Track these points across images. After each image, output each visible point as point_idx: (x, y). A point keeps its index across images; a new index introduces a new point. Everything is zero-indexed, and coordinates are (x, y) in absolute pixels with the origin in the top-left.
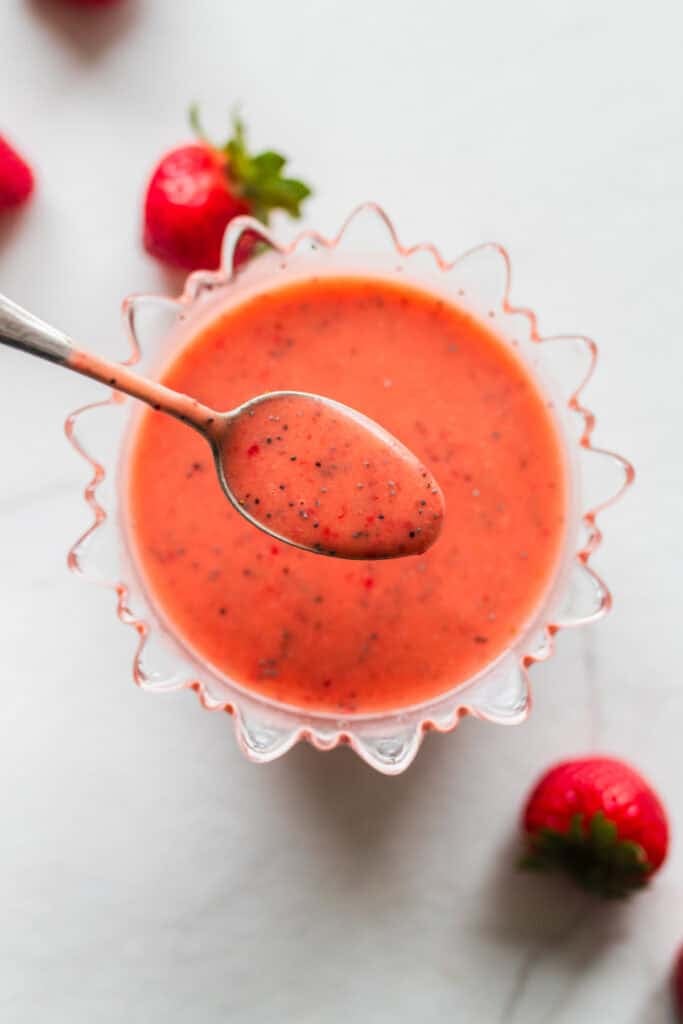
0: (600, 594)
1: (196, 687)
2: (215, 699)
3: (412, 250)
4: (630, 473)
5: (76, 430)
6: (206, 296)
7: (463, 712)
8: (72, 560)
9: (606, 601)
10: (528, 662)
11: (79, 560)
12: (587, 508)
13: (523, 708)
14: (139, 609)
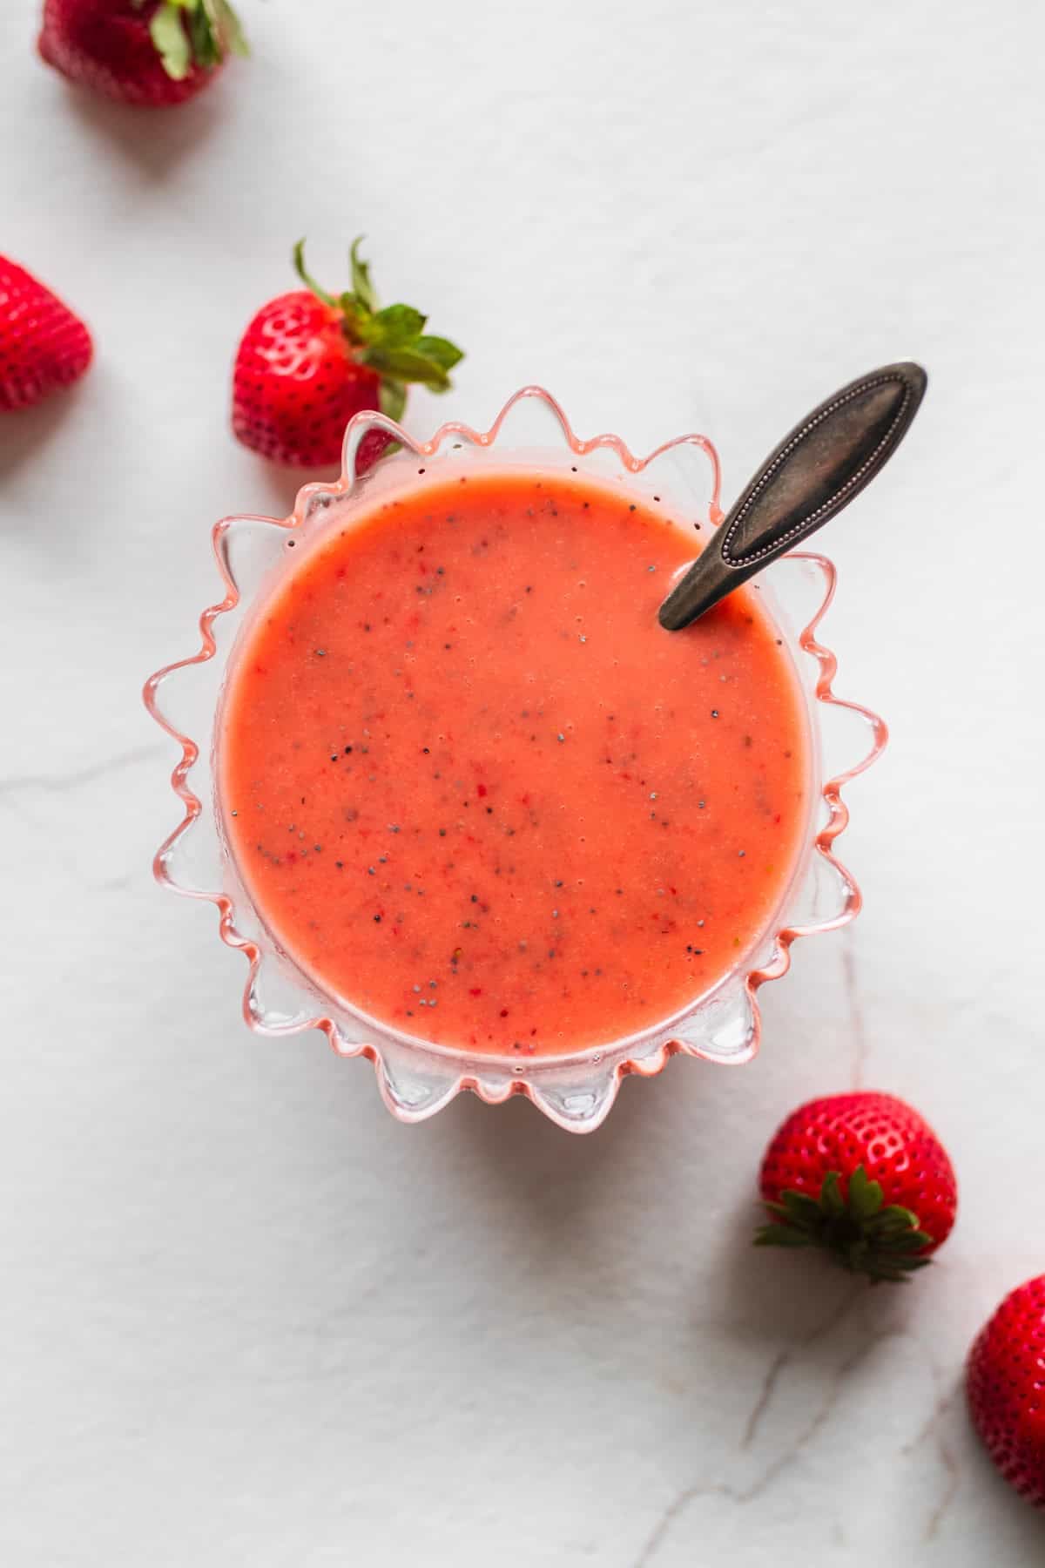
0: (846, 892)
1: (325, 1026)
2: (350, 1042)
3: (591, 445)
4: (881, 734)
5: (158, 696)
6: (322, 515)
7: (672, 1048)
8: (160, 869)
9: (852, 903)
10: (755, 980)
11: (168, 868)
12: (827, 779)
13: (748, 1043)
14: (249, 928)
